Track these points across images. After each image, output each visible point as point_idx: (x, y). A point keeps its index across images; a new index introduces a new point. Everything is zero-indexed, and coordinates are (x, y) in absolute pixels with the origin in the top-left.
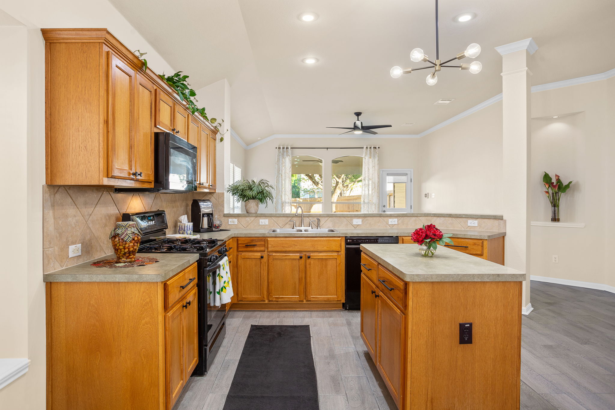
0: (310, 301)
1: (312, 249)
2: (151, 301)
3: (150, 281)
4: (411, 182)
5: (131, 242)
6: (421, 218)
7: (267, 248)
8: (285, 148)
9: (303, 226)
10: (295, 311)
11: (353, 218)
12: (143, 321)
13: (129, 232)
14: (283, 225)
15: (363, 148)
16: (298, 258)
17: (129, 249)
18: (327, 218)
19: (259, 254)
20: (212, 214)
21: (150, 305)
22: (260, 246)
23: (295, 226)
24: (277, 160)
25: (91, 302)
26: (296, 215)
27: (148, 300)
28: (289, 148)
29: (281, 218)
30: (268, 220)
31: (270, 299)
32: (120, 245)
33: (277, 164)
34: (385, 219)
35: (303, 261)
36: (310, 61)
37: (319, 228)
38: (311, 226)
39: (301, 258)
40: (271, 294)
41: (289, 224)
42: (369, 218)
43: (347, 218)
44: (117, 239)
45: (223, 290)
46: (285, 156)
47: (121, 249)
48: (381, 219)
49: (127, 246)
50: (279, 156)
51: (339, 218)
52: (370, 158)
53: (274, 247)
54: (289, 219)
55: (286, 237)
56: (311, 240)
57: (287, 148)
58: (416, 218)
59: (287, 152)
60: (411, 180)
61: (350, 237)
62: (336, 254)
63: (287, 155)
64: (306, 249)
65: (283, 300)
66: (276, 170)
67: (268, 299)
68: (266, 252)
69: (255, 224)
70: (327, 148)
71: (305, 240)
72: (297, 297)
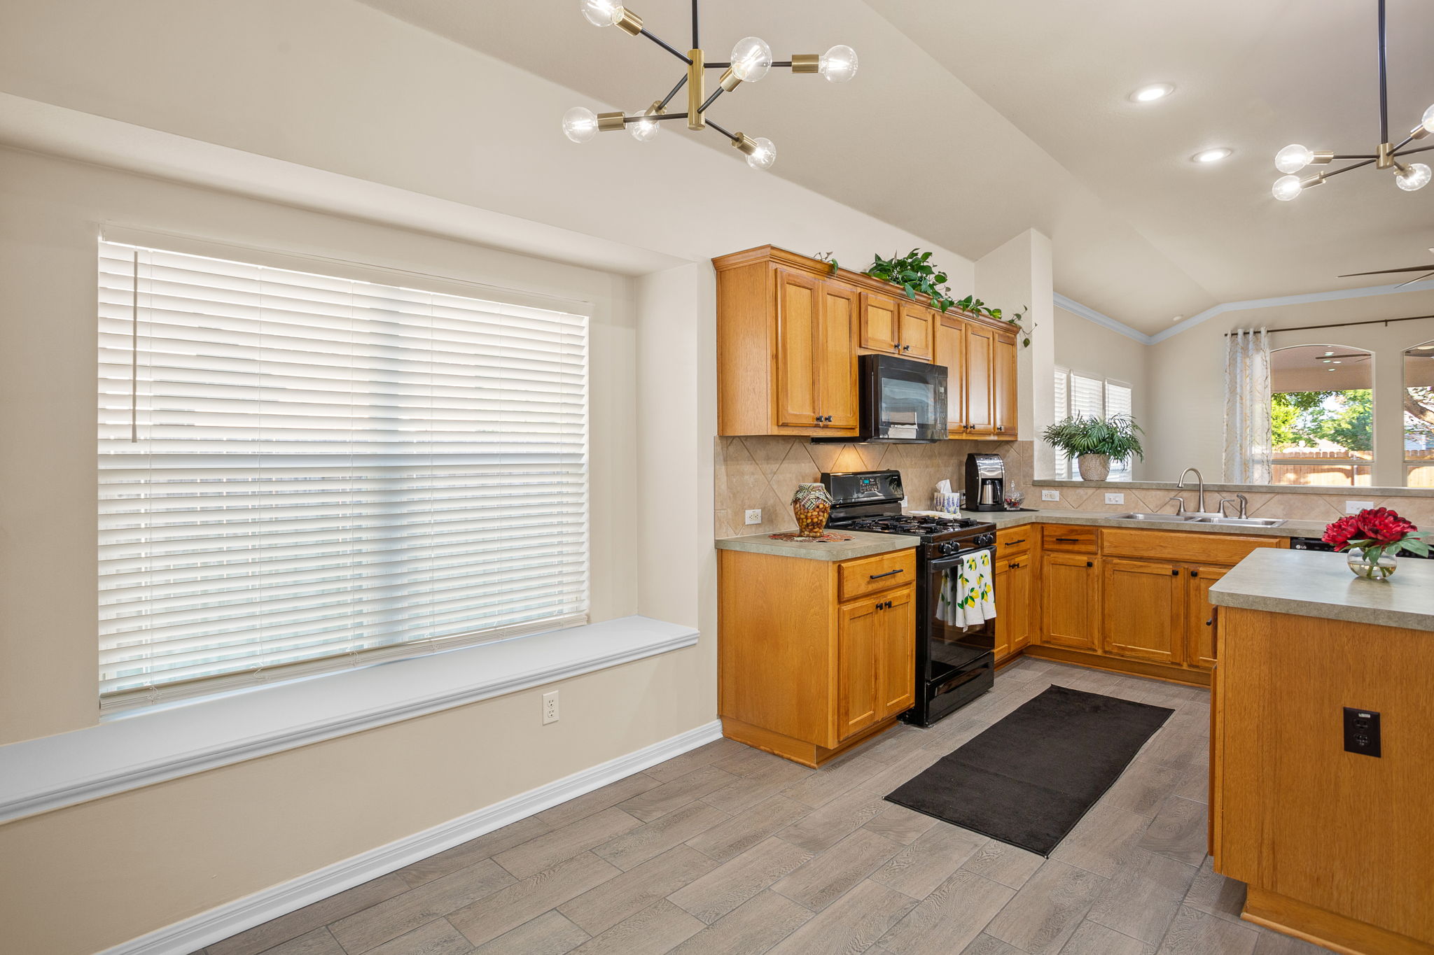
0: (1199, 667)
1: (1202, 558)
7: (1102, 548)
9: (1202, 510)
13: (812, 496)
14: (1157, 507)
16: (1170, 573)
19: (1085, 558)
20: (1001, 481)
22: (1085, 542)
23: (1182, 509)
26: (1180, 486)
28: (1264, 332)
29: (1153, 493)
30: (1123, 495)
31: (1108, 649)
32: (802, 513)
35: (1179, 580)
37: (1242, 516)
38: (1222, 511)
39: (1175, 573)
40: (1109, 639)
41: (1173, 506)
43: (1327, 498)
44: (799, 505)
47: (803, 519)
53: (1116, 547)
54: (1172, 494)
55: (1142, 529)
56: (1200, 538)
61: (1307, 539)
64: (1188, 557)
67: (1103, 648)
68: (1099, 556)
69: (1096, 502)
71: (1186, 538)
72: (1168, 655)
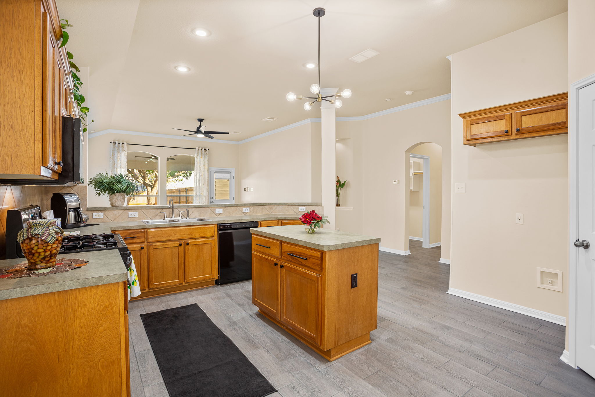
0: (189, 282)
1: (190, 237)
2: (111, 304)
3: (112, 282)
4: (233, 178)
5: (54, 243)
6: (266, 206)
7: (147, 239)
8: (121, 143)
9: (173, 216)
10: (174, 294)
11: (216, 208)
12: (101, 329)
13: (52, 231)
14: (153, 217)
15: (195, 149)
16: (178, 245)
17: (51, 251)
18: (194, 209)
19: (139, 246)
20: (79, 208)
21: (110, 308)
22: (140, 237)
23: (166, 217)
24: (111, 155)
25: (23, 323)
26: (170, 207)
27: (107, 304)
28: (125, 144)
29: (151, 210)
30: (137, 212)
31: (151, 287)
32: (38, 248)
33: (112, 158)
34: (241, 208)
35: (182, 246)
36: (182, 69)
37: (188, 218)
38: (181, 216)
39: (180, 245)
40: (152, 282)
41: (159, 216)
42: (228, 208)
43: (210, 208)
44: (34, 241)
45: (135, 284)
46: (120, 151)
47: (39, 253)
48: (238, 208)
49: (49, 248)
50: (113, 150)
51: (204, 208)
52: (201, 158)
53: (154, 237)
54: (159, 210)
55: (166, 227)
56: (189, 228)
57: (122, 144)
58: (262, 206)
59: (123, 147)
60: (233, 177)
61: (222, 224)
62: (210, 239)
63: (123, 150)
64: (185, 237)
65: (163, 285)
66: (111, 164)
67: (148, 287)
68: (145, 243)
69: (124, 217)
70: (163, 147)
71: (184, 229)
72: (177, 281)
